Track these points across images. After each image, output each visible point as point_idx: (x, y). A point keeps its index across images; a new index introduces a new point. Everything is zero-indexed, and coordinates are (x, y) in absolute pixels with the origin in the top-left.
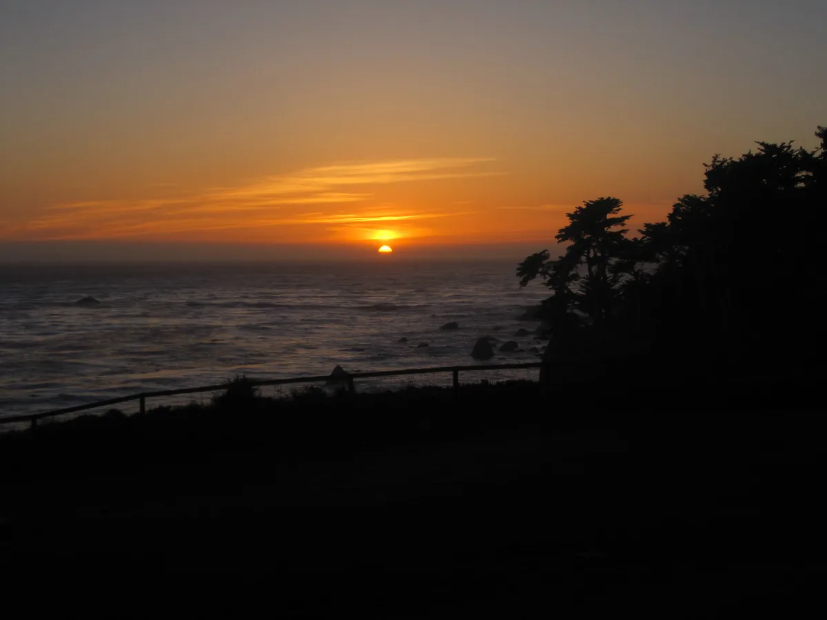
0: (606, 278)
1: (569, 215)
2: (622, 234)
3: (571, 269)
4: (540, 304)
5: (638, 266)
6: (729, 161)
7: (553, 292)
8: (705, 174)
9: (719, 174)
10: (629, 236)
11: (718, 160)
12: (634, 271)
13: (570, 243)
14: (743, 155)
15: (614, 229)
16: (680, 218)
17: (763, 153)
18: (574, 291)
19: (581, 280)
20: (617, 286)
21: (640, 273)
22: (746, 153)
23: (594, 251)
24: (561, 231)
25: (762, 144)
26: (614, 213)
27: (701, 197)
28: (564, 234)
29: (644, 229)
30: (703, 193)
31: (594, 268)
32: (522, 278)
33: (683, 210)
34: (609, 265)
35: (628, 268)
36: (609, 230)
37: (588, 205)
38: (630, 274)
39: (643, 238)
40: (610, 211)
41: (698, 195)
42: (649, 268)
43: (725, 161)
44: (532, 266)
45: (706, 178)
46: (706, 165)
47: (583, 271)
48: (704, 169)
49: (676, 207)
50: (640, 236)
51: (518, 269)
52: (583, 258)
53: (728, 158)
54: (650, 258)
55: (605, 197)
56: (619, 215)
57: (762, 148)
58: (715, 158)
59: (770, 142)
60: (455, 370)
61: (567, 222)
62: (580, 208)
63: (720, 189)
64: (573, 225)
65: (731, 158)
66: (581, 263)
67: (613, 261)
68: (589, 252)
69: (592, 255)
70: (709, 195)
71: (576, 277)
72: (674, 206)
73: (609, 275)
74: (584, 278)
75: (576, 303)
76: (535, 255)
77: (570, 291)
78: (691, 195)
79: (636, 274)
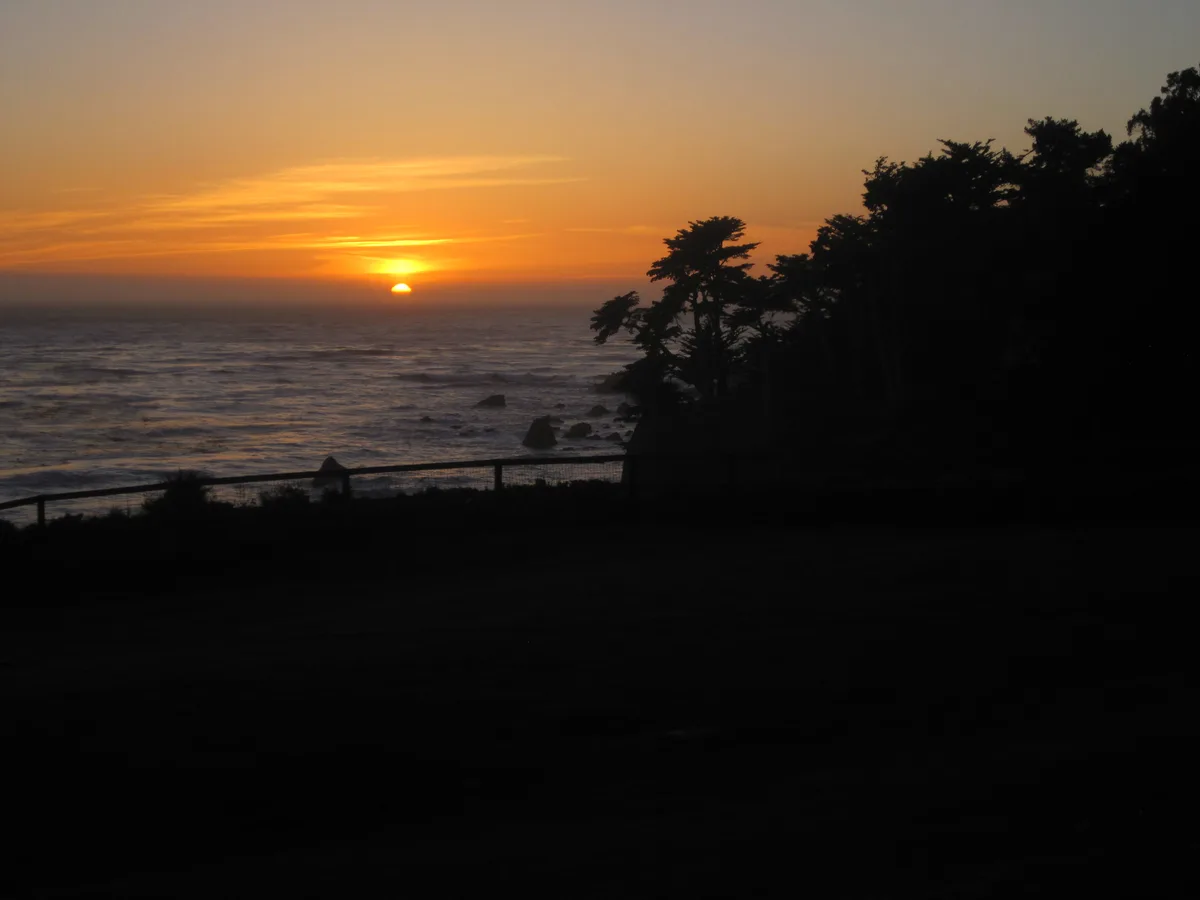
0: (720, 333)
1: (668, 242)
2: (744, 270)
3: (671, 321)
4: (624, 369)
5: (766, 317)
6: (900, 167)
7: (642, 354)
8: (865, 185)
9: (885, 186)
10: (754, 274)
11: (885, 165)
12: (760, 325)
13: (668, 282)
14: (921, 159)
15: (733, 262)
16: (828, 249)
17: (949, 157)
18: (673, 352)
19: (684, 336)
20: (735, 346)
21: (769, 327)
22: (925, 156)
23: (703, 295)
24: (656, 264)
25: (948, 143)
26: (733, 240)
27: (858, 219)
28: (661, 269)
29: (775, 263)
30: (864, 213)
31: (703, 319)
32: (599, 331)
33: (832, 236)
34: (725, 314)
35: (751, 319)
36: (725, 264)
37: (695, 227)
38: (756, 328)
39: (775, 276)
40: (726, 235)
41: (855, 215)
42: (782, 319)
43: (893, 167)
44: (612, 315)
45: (865, 191)
46: (866, 173)
47: (686, 322)
48: (863, 179)
49: (823, 232)
50: (769, 274)
51: (593, 319)
52: (687, 304)
53: (898, 163)
54: (787, 307)
55: (721, 216)
56: (740, 243)
57: (948, 149)
58: (880, 163)
59: (959, 140)
60: (498, 465)
61: (665, 252)
62: (683, 232)
63: (885, 208)
64: (674, 255)
65: (903, 163)
66: (685, 311)
67: (731, 309)
68: (696, 296)
69: (700, 300)
70: (871, 215)
71: (676, 331)
72: (819, 230)
73: (724, 328)
74: (688, 333)
75: (677, 368)
76: (618, 298)
77: (666, 351)
78: (844, 216)
79: (763, 329)
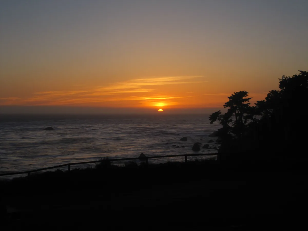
0: (242, 121)
1: (228, 97)
2: (248, 105)
3: (229, 118)
4: (218, 130)
5: (254, 117)
6: (288, 78)
7: (222, 127)
8: (280, 82)
9: (285, 82)
10: (251, 105)
11: (284, 77)
12: (253, 118)
13: (229, 108)
14: (294, 75)
15: (245, 103)
16: (270, 99)
17: (301, 75)
18: (230, 126)
19: (233, 122)
20: (247, 124)
21: (255, 119)
22: (295, 75)
23: (238, 111)
24: (225, 103)
25: (301, 71)
26: (246, 97)
27: (278, 91)
28: (227, 105)
29: (256, 103)
30: (279, 89)
31: (238, 118)
32: (211, 121)
33: (271, 96)
34: (243, 116)
35: (250, 117)
36: (243, 103)
37: (235, 94)
38: (251, 119)
39: (256, 106)
40: (244, 96)
41: (277, 90)
42: (258, 117)
43: (287, 77)
44: (214, 116)
45: (280, 84)
46: (280, 79)
47: (234, 118)
48: (279, 81)
49: (269, 94)
50: (255, 106)
51: (209, 118)
52: (234, 114)
53: (288, 76)
54: (259, 114)
55: (242, 91)
56: (247, 98)
57: (301, 73)
58: (283, 77)
59: (304, 71)
60: (186, 156)
61: (228, 100)
62: (233, 95)
63: (285, 88)
64: (230, 101)
65: (289, 77)
66: (233, 115)
67: (245, 115)
68: (236, 112)
69: (237, 112)
70: (281, 90)
71: (231, 121)
72: (268, 94)
73: (243, 120)
74: (234, 121)
75: (231, 130)
76: (216, 112)
77: (229, 126)
78: (274, 90)
79: (253, 120)
